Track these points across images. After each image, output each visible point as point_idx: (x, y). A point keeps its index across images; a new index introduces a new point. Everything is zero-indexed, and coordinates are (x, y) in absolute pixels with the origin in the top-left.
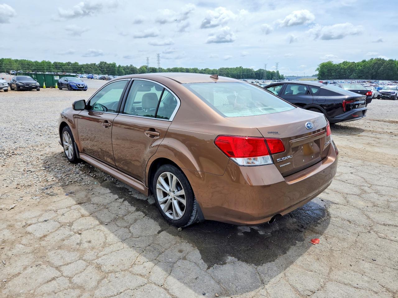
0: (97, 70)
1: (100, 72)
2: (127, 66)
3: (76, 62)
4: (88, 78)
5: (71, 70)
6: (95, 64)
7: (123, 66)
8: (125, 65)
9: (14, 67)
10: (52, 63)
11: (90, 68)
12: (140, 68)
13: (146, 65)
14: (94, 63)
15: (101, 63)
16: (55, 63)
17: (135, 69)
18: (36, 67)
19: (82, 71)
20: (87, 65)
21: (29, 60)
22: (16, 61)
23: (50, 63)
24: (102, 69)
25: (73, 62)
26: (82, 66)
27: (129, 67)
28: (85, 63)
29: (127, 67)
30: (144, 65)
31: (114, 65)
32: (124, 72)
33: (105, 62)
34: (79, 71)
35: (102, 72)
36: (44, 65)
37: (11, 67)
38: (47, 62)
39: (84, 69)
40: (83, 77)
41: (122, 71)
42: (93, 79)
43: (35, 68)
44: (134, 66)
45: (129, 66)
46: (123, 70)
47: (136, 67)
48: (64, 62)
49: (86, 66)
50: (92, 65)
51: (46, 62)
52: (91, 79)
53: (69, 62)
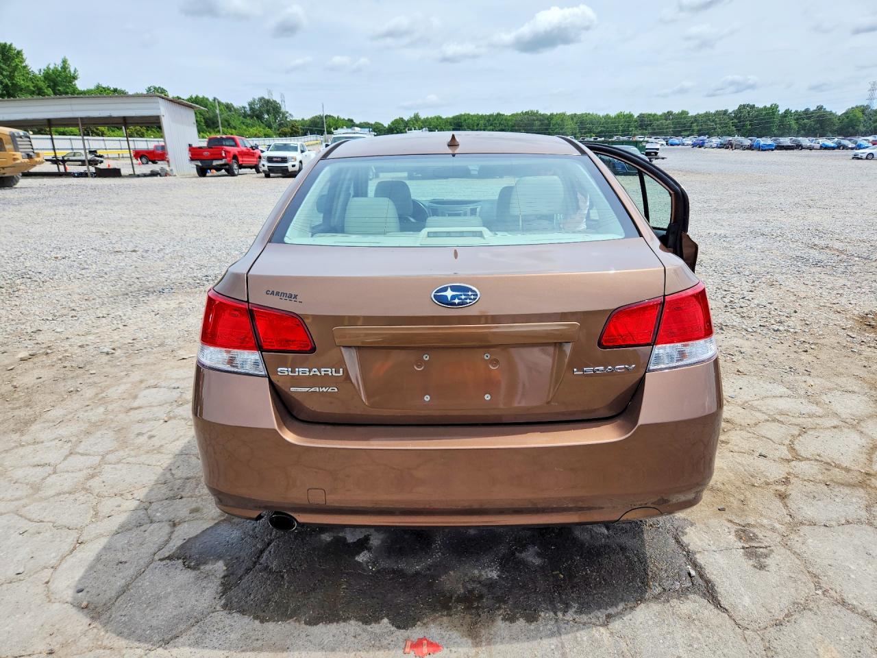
0: (726, 127)
1: (733, 131)
2: (807, 110)
3: (684, 110)
4: (694, 145)
5: (670, 128)
6: (725, 112)
7: (796, 111)
8: (801, 109)
9: (567, 128)
10: (635, 117)
11: (713, 121)
12: (846, 113)
13: (865, 104)
14: (724, 109)
15: (742, 107)
16: (641, 116)
17: (829, 117)
18: (604, 127)
19: (693, 131)
20: (707, 115)
21: (595, 113)
22: (573, 117)
23: (631, 116)
24: (740, 122)
25: (676, 111)
26: (696, 119)
27: (812, 113)
28: (702, 112)
29: (807, 114)
30: (859, 104)
31: (773, 109)
32: (795, 127)
33: (751, 104)
34: (686, 130)
35: (739, 130)
36: (619, 122)
37: (562, 129)
38: (627, 115)
39: (697, 126)
40: (683, 145)
41: (790, 125)
42: (702, 149)
43: (602, 129)
44: (828, 108)
45: (812, 110)
46: (793, 122)
47: (834, 112)
48: (659, 113)
49: (704, 119)
50: (718, 113)
51: (624, 116)
52: (700, 147)
53: (668, 112)
